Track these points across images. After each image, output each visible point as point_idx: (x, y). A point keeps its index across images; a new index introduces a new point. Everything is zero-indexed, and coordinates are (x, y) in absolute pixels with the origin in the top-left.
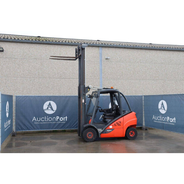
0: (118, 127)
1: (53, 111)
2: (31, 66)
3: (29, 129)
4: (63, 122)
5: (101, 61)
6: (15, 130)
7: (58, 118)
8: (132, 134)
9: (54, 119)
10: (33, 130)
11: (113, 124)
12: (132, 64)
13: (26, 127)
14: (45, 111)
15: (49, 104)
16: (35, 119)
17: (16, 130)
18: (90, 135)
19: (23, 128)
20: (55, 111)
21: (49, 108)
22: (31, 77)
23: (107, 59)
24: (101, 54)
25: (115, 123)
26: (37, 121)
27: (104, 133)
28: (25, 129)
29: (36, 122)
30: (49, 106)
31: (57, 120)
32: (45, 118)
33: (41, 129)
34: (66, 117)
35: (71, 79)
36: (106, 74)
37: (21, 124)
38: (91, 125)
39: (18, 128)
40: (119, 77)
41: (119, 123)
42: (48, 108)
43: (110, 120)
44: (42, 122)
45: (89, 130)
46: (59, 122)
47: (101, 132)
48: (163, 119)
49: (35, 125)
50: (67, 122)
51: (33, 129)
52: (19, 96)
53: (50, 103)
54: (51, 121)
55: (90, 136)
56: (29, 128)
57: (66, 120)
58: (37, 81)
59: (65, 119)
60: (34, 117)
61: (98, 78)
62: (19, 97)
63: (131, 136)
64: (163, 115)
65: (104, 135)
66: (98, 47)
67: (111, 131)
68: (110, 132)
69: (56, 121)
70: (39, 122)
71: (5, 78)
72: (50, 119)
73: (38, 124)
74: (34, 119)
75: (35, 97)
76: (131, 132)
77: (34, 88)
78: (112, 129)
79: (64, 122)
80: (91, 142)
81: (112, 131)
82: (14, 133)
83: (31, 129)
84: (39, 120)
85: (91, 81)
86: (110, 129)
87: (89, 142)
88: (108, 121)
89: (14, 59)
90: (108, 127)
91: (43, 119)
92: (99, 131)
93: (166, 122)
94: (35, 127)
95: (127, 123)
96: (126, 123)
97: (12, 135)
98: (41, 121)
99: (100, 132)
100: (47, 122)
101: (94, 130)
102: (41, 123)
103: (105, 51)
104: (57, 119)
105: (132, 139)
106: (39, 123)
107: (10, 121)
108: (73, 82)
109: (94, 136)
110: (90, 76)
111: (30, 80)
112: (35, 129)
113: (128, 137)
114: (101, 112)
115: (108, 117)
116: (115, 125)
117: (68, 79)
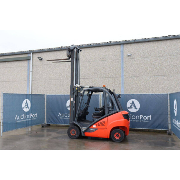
0: (101, 127)
2: (61, 70)
3: (56, 123)
5: (123, 58)
6: (46, 122)
10: (58, 123)
11: (97, 123)
12: (159, 59)
13: (54, 120)
14: (68, 108)
16: (60, 115)
18: (73, 132)
19: (52, 121)
22: (61, 79)
23: (128, 56)
24: (122, 52)
25: (99, 122)
26: (62, 117)
32: (68, 114)
33: (65, 123)
35: (93, 79)
36: (128, 71)
37: (50, 118)
38: (74, 122)
39: (48, 121)
40: (142, 74)
41: (102, 122)
44: (66, 117)
45: (73, 127)
47: (84, 130)
49: (61, 119)
52: (49, 95)
55: (73, 133)
56: (56, 122)
58: (65, 82)
61: (119, 76)
63: (117, 138)
65: (87, 134)
66: (120, 45)
68: (94, 131)
70: (63, 117)
71: (44, 81)
73: (63, 119)
74: (60, 114)
75: (60, 95)
76: (117, 134)
77: (63, 88)
78: (96, 129)
80: (74, 139)
81: (96, 130)
84: (63, 115)
85: (112, 80)
86: (94, 128)
89: (49, 65)
90: (92, 126)
91: (66, 115)
92: (82, 129)
94: (60, 122)
96: (111, 123)
97: (42, 126)
98: (64, 117)
99: (83, 130)
101: (77, 128)
103: (127, 48)
105: (117, 142)
107: (36, 114)
108: (95, 82)
109: (77, 134)
110: (112, 75)
111: (61, 82)
112: (60, 123)
113: (113, 139)
114: (96, 110)
115: (96, 116)
116: (99, 125)
117: (91, 79)
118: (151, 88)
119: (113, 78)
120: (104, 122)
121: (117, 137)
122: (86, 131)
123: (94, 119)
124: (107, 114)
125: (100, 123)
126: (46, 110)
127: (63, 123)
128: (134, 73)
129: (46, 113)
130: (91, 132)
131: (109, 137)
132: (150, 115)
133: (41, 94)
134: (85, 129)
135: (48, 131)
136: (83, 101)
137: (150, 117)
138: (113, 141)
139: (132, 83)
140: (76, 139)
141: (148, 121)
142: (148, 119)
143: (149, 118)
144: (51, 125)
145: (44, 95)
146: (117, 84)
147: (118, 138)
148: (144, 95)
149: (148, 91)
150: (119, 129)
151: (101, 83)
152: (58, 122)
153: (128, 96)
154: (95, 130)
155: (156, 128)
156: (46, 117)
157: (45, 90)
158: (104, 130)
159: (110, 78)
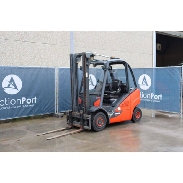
0: (126, 108)
1: (17, 89)
4: (31, 105)
7: (24, 99)
9: (19, 101)
14: (5, 90)
15: (11, 80)
20: (19, 90)
21: (11, 86)
27: (112, 118)
30: (10, 82)
31: (23, 103)
32: (6, 101)
34: (35, 97)
41: (126, 102)
42: (9, 85)
43: (116, 100)
45: (99, 115)
46: (25, 106)
47: (111, 116)
48: (145, 96)
50: (36, 105)
53: (12, 78)
54: (14, 106)
57: (35, 102)
59: (34, 100)
61: (68, 45)
64: (145, 92)
69: (22, 105)
72: (13, 102)
79: (33, 106)
88: (114, 101)
93: (149, 99)
96: (133, 102)
99: (110, 116)
100: (8, 106)
101: (104, 114)
104: (23, 101)
105: (138, 122)
108: (38, 48)
109: (104, 123)
110: (60, 42)
115: (114, 96)
116: (124, 106)
117: (32, 43)
119: (61, 46)
120: (128, 102)
123: (111, 100)
128: (83, 43)
130: (118, 116)
134: (112, 114)
146: (66, 54)
151: (47, 51)
154: (119, 113)
158: (128, 112)
159: (58, 46)
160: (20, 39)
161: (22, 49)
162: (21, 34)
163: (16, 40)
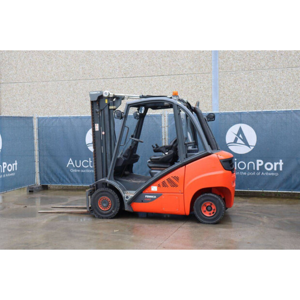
0: (170, 189)
2: (69, 57)
3: (63, 183)
8: (209, 209)
10: (69, 184)
11: (160, 182)
13: (57, 177)
16: (72, 163)
17: (40, 182)
18: (105, 202)
19: (52, 179)
22: (71, 79)
25: (165, 179)
26: (76, 168)
27: (138, 202)
28: (55, 181)
29: (74, 168)
32: (90, 162)
33: (83, 183)
35: (147, 78)
37: (49, 172)
38: (107, 180)
39: (44, 179)
41: (173, 179)
44: (85, 169)
47: (130, 198)
49: (72, 174)
51: (69, 182)
52: (43, 118)
55: (105, 205)
56: (61, 179)
58: (81, 87)
60: (71, 159)
61: (207, 70)
62: (43, 120)
63: (207, 214)
65: (138, 207)
67: (155, 199)
68: (153, 199)
70: (78, 169)
71: (29, 84)
73: (77, 172)
74: (70, 162)
75: (69, 118)
76: (207, 205)
77: (76, 100)
78: (157, 194)
80: (107, 218)
81: (157, 197)
82: (33, 188)
83: (65, 181)
84: (78, 165)
85: (192, 80)
86: (153, 193)
87: (103, 218)
90: (148, 189)
91: (86, 164)
92: (124, 195)
94: (73, 179)
95: (194, 181)
96: (191, 182)
97: (30, 191)
98: (82, 168)
99: (127, 197)
101: (113, 193)
102: (83, 171)
105: (209, 224)
106: (79, 171)
107: (16, 164)
108: (151, 85)
109: (114, 207)
110: (190, 68)
111: (70, 86)
112: (72, 182)
113: (199, 217)
114: (155, 151)
115: (156, 165)
116: (164, 184)
117: (141, 78)
118: (284, 97)
119: (193, 76)
120: (177, 178)
121: (207, 212)
122: (134, 199)
123: (153, 171)
124: (182, 159)
125: (166, 181)
126: (36, 153)
127: (78, 183)
128: (242, 63)
129: (37, 159)
130: (150, 201)
131: (188, 212)
132: (281, 161)
133: (22, 115)
134: (133, 196)
135: (44, 201)
136: (126, 129)
137: (281, 163)
138: (199, 222)
139: (237, 87)
140: (112, 218)
141: (277, 174)
142: (275, 169)
143: (278, 166)
144: (52, 187)
145: (32, 118)
146: (202, 88)
147: (210, 214)
148: (267, 113)
149: (276, 104)
150: (211, 195)
151: (165, 87)
152: (67, 179)
153: (228, 117)
154: (155, 197)
155: (294, 189)
156: (37, 169)
157: (33, 106)
158: (177, 198)
159: (186, 76)
160: (122, 75)
161: (126, 89)
162: (124, 67)
163: (118, 77)
